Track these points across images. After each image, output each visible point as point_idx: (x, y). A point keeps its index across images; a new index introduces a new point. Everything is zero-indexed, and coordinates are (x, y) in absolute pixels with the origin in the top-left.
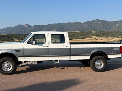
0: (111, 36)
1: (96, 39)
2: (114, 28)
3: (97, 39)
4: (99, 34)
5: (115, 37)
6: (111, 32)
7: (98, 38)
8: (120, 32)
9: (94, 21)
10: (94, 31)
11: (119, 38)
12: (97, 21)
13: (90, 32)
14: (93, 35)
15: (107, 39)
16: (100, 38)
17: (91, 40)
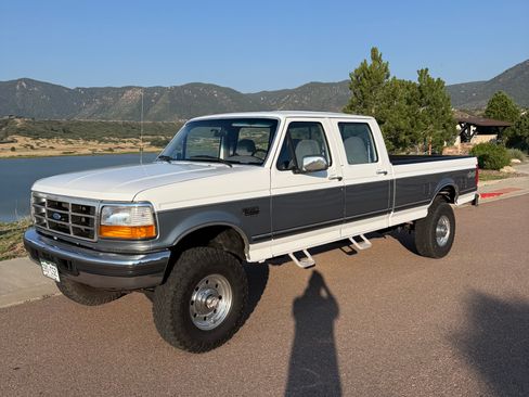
0: (83, 137)
1: (32, 148)
2: (86, 112)
3: (35, 146)
4: (40, 128)
5: (94, 140)
6: (79, 124)
7: (38, 144)
8: (108, 125)
9: (13, 83)
10: (18, 120)
11: (106, 142)
12: (24, 84)
13: (6, 123)
14: (19, 132)
15: (71, 146)
16: (44, 142)
17: (13, 149)
